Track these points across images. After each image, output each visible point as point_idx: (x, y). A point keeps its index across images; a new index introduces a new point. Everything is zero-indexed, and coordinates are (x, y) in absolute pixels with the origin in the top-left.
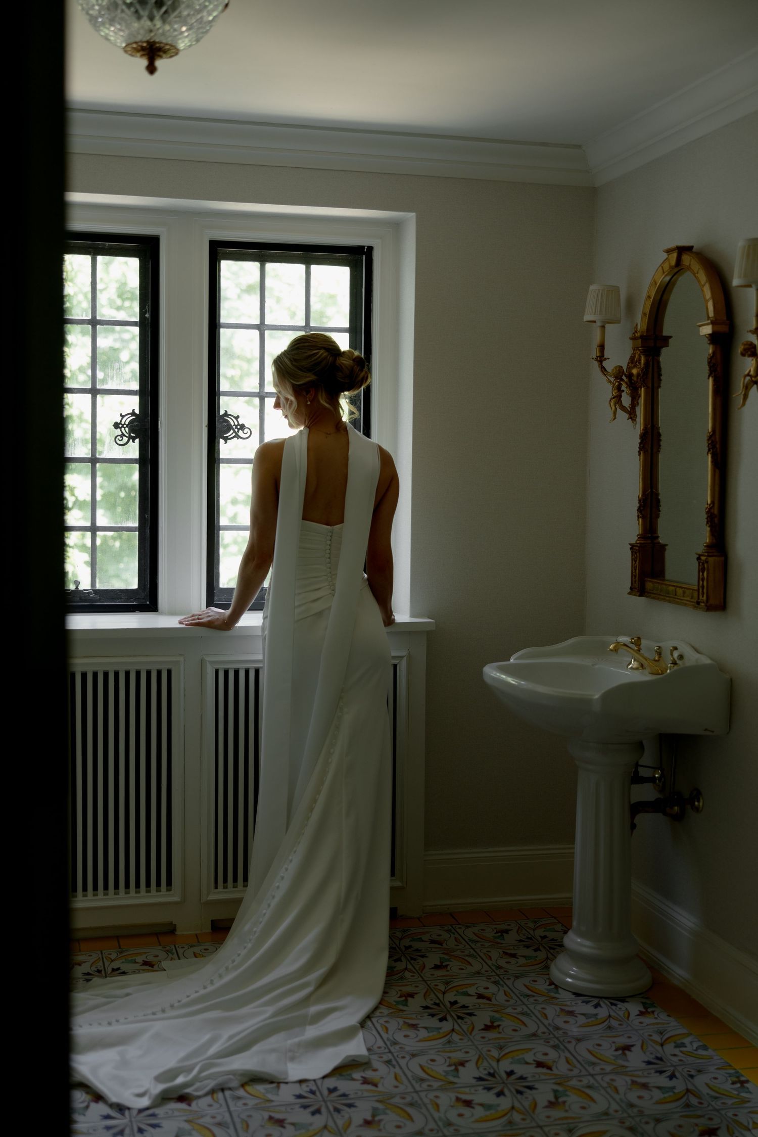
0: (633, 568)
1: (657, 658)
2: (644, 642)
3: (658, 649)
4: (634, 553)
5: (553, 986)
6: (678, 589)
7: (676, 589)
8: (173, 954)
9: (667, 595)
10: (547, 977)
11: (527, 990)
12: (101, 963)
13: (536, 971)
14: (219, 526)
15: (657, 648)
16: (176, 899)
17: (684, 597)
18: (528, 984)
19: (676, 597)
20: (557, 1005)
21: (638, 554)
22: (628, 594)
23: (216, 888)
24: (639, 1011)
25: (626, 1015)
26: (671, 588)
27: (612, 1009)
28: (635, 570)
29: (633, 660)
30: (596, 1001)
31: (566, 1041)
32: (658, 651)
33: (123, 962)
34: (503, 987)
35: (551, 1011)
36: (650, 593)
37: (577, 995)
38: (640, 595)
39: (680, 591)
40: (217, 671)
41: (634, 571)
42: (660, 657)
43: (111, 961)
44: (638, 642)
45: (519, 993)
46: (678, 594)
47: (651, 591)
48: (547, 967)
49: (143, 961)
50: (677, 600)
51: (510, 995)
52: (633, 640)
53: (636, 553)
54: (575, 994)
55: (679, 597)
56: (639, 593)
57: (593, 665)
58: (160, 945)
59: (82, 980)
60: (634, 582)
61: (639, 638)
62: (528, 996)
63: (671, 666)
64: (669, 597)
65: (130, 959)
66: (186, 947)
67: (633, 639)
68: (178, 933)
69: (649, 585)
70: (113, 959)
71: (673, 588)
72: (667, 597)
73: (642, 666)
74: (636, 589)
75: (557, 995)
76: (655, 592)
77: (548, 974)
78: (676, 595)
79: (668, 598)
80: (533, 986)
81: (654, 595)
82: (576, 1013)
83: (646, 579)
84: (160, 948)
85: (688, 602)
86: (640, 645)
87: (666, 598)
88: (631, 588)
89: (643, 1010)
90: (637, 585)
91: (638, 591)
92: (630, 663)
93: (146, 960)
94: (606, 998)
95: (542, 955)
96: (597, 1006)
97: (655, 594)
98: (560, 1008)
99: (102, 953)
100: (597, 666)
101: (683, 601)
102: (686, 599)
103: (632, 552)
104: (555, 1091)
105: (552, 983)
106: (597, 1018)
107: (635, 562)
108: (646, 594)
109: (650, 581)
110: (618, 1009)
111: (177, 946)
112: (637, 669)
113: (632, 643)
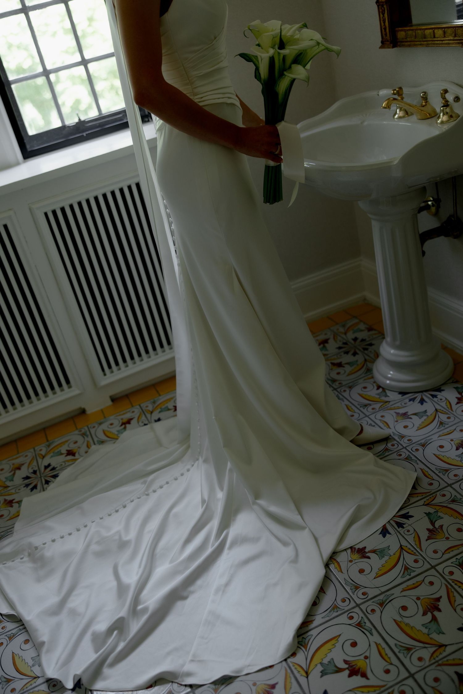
0: (382, 22)
1: (424, 104)
2: (405, 90)
3: (424, 95)
4: (380, 7)
5: (381, 390)
6: (436, 31)
7: (434, 31)
8: (87, 436)
9: (424, 40)
10: (372, 380)
11: (363, 399)
12: (35, 463)
13: (362, 376)
14: (9, 81)
15: (423, 93)
16: (77, 392)
17: (445, 37)
18: (361, 392)
19: (435, 39)
20: (391, 409)
21: (385, 6)
22: (381, 47)
23: (105, 375)
24: (457, 398)
25: (449, 406)
26: (427, 32)
27: (434, 401)
28: (384, 22)
29: (398, 110)
30: (419, 396)
31: (414, 449)
32: (424, 96)
33: (52, 457)
34: (343, 401)
35: (389, 417)
36: (403, 42)
37: (403, 393)
38: (393, 47)
39: (439, 33)
40: (46, 214)
41: (383, 24)
42: (426, 102)
43: (42, 457)
44: (399, 92)
45: (358, 404)
46: (436, 36)
47: (405, 40)
48: (369, 370)
49: (67, 451)
50: (436, 42)
51: (352, 409)
52: (395, 92)
53: (383, 6)
54: (400, 393)
55: (439, 39)
56: (392, 45)
57: (362, 123)
58: (77, 429)
59: (22, 486)
60: (384, 35)
61: (400, 88)
62: (366, 406)
63: (443, 109)
64: (426, 41)
65: (56, 451)
66: (96, 426)
67: (395, 90)
68: (89, 412)
69: (401, 35)
70: (44, 454)
71: (431, 31)
72: (424, 41)
73: (407, 113)
74: (388, 41)
75: (386, 399)
76: (408, 39)
77: (372, 377)
78: (434, 37)
79: (425, 43)
80: (365, 393)
81: (409, 43)
82: (409, 414)
83: (397, 29)
84: (77, 432)
85: (451, 42)
86: (402, 95)
87: (422, 43)
88: (382, 42)
89: (459, 396)
90: (388, 37)
91: (391, 43)
92: (396, 113)
93: (69, 449)
94: (426, 391)
95: (360, 358)
96: (422, 401)
97: (410, 41)
98: (396, 413)
99: (35, 450)
100: (366, 123)
101: (443, 42)
102: (449, 38)
103: (378, 6)
104: (428, 514)
105: (379, 387)
106: (428, 416)
107: (383, 14)
108: (399, 43)
109: (401, 30)
110: (439, 400)
111: (89, 426)
112: (404, 117)
113: (394, 94)
